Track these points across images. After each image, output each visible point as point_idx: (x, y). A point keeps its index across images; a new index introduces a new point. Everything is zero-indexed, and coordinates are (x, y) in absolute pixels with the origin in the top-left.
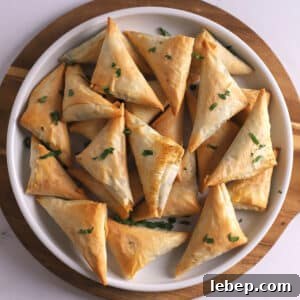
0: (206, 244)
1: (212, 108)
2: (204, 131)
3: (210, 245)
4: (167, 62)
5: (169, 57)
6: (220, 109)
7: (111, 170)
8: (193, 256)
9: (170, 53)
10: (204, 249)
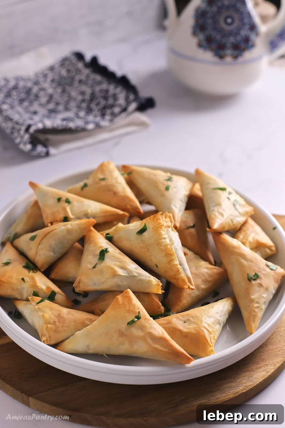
0: (253, 282)
1: (167, 189)
2: (176, 206)
3: (258, 281)
4: (103, 183)
5: (103, 179)
6: (175, 187)
7: (118, 263)
8: (252, 301)
9: (101, 177)
10: (256, 288)
